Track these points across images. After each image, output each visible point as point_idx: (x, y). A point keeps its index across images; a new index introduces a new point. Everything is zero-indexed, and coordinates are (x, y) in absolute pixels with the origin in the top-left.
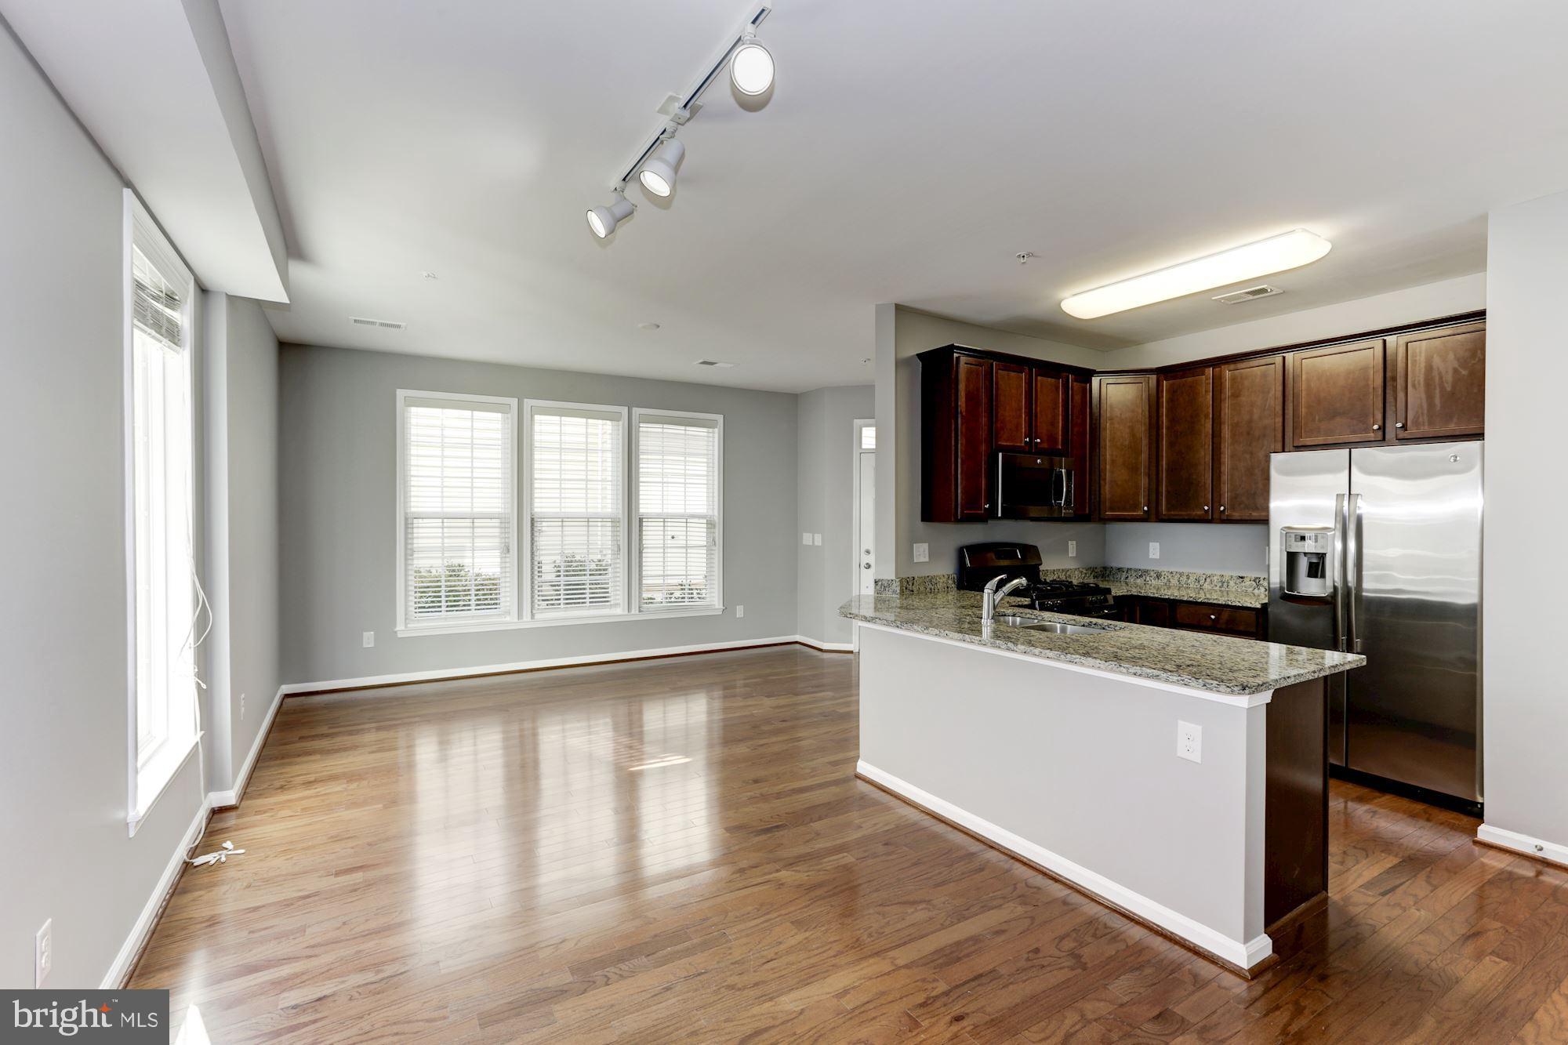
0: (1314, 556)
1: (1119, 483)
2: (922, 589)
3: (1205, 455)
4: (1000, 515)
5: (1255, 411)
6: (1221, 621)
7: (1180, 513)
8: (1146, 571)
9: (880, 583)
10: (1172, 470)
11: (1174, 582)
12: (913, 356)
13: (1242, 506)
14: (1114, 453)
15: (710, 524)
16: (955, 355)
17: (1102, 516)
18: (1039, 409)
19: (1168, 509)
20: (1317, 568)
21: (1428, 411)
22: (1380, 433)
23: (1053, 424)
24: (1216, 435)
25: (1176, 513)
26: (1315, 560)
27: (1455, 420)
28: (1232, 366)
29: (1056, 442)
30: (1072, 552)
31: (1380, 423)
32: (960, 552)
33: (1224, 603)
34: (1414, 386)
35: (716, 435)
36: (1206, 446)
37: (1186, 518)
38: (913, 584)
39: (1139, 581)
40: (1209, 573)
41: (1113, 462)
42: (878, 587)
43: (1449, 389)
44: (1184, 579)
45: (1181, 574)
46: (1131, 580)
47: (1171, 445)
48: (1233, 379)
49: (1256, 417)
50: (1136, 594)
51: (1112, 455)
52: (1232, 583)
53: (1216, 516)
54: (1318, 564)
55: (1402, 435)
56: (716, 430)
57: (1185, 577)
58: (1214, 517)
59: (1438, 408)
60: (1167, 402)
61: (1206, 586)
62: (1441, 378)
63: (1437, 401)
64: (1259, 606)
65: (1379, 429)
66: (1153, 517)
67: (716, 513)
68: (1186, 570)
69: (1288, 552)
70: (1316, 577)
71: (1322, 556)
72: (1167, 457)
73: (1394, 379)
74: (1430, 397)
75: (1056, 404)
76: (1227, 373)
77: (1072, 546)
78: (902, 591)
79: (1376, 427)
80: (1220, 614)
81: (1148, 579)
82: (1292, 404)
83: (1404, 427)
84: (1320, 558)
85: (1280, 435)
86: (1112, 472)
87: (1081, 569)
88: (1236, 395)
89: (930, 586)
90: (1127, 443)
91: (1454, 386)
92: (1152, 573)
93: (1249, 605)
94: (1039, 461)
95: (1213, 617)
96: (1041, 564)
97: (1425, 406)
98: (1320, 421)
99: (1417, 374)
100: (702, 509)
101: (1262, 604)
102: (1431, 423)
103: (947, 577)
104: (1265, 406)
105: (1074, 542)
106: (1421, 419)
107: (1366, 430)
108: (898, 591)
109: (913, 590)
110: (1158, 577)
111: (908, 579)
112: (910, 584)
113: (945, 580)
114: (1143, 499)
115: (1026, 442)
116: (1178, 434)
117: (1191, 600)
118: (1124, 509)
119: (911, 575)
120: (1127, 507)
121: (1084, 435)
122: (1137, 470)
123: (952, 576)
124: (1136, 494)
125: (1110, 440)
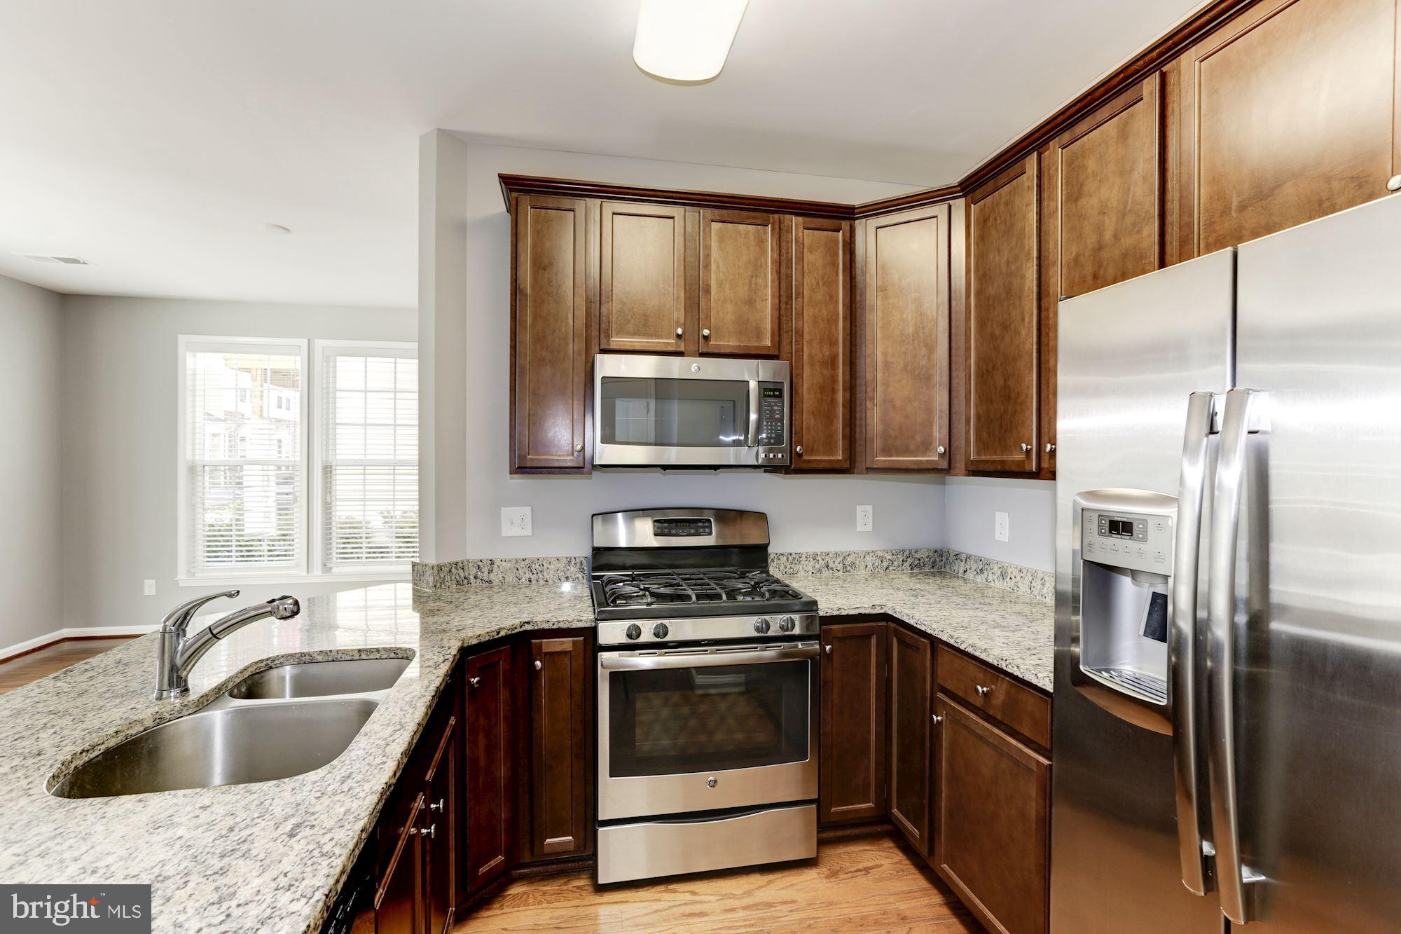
1: (898, 403)
2: (510, 578)
3: (1026, 337)
5: (1107, 221)
6: (990, 701)
7: (996, 457)
14: (890, 350)
17: (869, 465)
19: (978, 453)
25: (989, 458)
28: (1067, 140)
29: (759, 334)
30: (864, 522)
32: (592, 521)
33: (995, 663)
36: (1028, 319)
38: (490, 571)
39: (981, 580)
41: (887, 365)
44: (1037, 583)
45: (1034, 575)
46: (970, 575)
47: (982, 324)
48: (1071, 164)
49: (1108, 235)
51: (885, 355)
57: (1039, 582)
64: (1051, 687)
66: (960, 465)
75: (758, 268)
77: (863, 514)
80: (994, 687)
86: (886, 385)
87: (879, 554)
89: (528, 575)
90: (910, 329)
92: (995, 568)
93: (1034, 681)
95: (983, 688)
96: (773, 544)
104: (1126, 202)
105: (869, 508)
108: (431, 583)
109: (490, 582)
110: (1003, 576)
111: (480, 564)
112: (486, 570)
113: (561, 565)
114: (939, 432)
115: (679, 336)
116: (991, 301)
117: (952, 642)
118: (907, 451)
119: (486, 555)
120: (912, 447)
121: (832, 320)
122: (929, 378)
123: (578, 560)
124: (929, 423)
125: (883, 327)
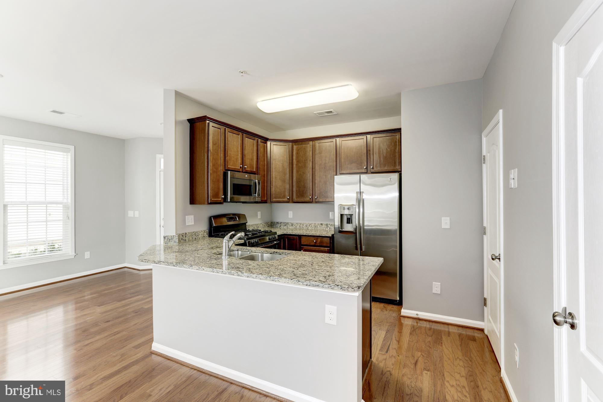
0: (349, 215)
1: (278, 187)
2: (191, 238)
3: (309, 176)
4: (229, 201)
5: (327, 159)
6: (317, 243)
7: (301, 199)
8: (288, 223)
9: (167, 238)
10: (298, 182)
11: (298, 227)
12: (185, 120)
13: (323, 196)
14: (276, 174)
15: (66, 207)
16: (207, 122)
17: (271, 201)
18: (246, 152)
19: (296, 198)
20: (349, 221)
21: (379, 163)
22: (366, 170)
23: (252, 159)
24: (313, 168)
25: (299, 199)
26: (349, 217)
27: (387, 166)
28: (319, 141)
29: (253, 168)
30: (259, 217)
31: (366, 166)
32: (210, 219)
34: (375, 153)
35: (69, 157)
36: (310, 173)
37: (303, 201)
38: (186, 237)
39: (285, 227)
40: (310, 223)
41: (276, 178)
42: (166, 240)
43: (385, 155)
44: (302, 225)
45: (301, 224)
46: (282, 227)
47: (297, 172)
48: (319, 147)
49: (327, 162)
50: (286, 233)
52: (318, 226)
53: (314, 200)
54: (350, 218)
55: (372, 171)
56: (69, 154)
58: (313, 200)
59: (382, 162)
60: (296, 154)
61: (309, 228)
62: (383, 151)
63: (382, 159)
64: (331, 236)
65: (366, 168)
66: (291, 201)
67: (69, 201)
68: (302, 222)
69: (341, 214)
70: (349, 223)
71: (351, 215)
72: (296, 176)
73: (370, 151)
74: (380, 157)
75: (253, 151)
76: (317, 143)
77: (259, 213)
78: (179, 241)
79: (365, 167)
80: (317, 240)
81: (288, 226)
82: (339, 158)
83: (373, 168)
84: (350, 216)
85: (335, 169)
86: (275, 182)
87: (263, 224)
88: (320, 153)
89: (195, 237)
90: (281, 170)
91: (386, 154)
92: (290, 224)
93: (326, 235)
94: (246, 176)
95: (315, 241)
96: (247, 223)
97: (379, 161)
98: (348, 164)
99: (376, 150)
100: (60, 199)
101: (332, 235)
102: (380, 167)
103: (203, 231)
104: (330, 158)
105: (260, 212)
106: (377, 165)
107: (362, 168)
108: (177, 241)
109: (186, 240)
110: (292, 225)
111: (183, 234)
112: (184, 236)
113: (202, 233)
114: (287, 194)
115: (240, 167)
116: (300, 167)
117: (307, 234)
118: (280, 198)
119: (184, 232)
120: (281, 197)
121: (264, 166)
122: (285, 181)
123: (206, 231)
124: (285, 192)
125: (274, 169)
